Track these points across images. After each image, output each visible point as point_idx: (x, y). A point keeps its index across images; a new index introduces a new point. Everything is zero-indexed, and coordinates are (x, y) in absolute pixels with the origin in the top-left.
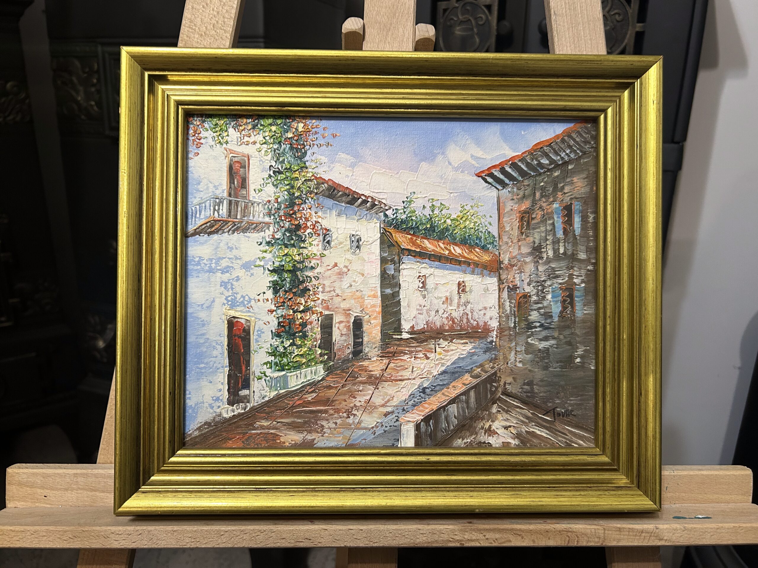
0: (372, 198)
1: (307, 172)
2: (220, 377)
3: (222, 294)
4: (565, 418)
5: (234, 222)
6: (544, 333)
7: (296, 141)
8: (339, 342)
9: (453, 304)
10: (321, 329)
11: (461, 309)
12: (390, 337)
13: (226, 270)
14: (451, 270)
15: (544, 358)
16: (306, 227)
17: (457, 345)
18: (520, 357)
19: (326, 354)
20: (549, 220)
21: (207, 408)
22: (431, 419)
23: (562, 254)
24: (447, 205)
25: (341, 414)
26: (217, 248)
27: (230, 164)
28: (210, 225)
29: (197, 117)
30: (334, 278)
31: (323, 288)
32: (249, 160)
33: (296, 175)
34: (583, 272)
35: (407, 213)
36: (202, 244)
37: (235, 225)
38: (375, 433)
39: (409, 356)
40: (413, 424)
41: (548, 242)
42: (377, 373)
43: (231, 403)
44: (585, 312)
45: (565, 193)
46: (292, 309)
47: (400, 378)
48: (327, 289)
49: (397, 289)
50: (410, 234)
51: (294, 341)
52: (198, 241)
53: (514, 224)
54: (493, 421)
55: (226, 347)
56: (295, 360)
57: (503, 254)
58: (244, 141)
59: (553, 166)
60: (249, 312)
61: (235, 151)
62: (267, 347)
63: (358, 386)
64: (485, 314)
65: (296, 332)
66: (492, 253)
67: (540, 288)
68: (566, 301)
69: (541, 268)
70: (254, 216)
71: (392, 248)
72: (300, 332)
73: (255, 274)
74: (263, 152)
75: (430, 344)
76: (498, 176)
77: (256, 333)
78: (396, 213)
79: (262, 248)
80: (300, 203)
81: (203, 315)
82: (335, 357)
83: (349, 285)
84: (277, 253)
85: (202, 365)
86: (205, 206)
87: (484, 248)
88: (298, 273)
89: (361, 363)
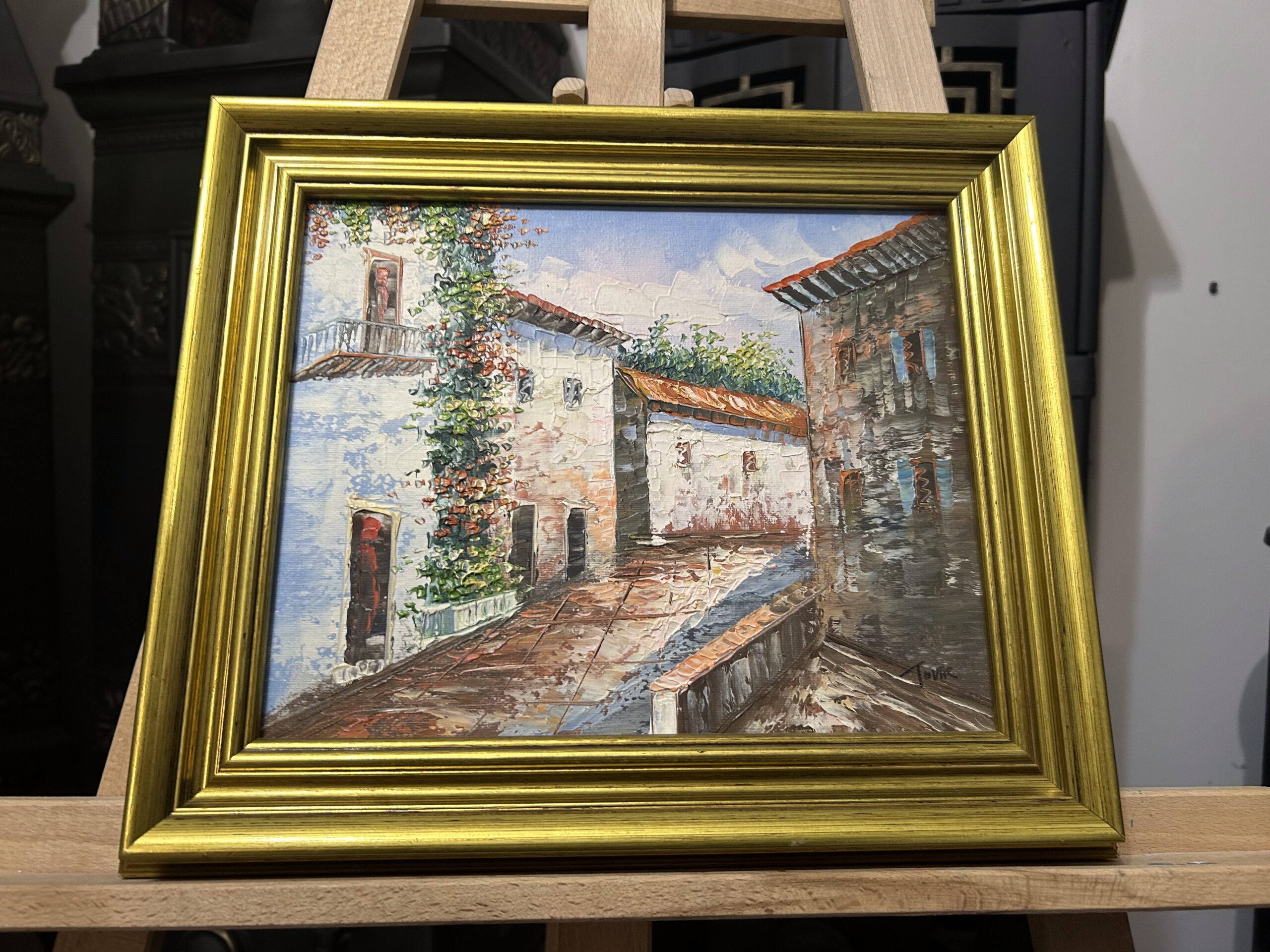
0: (600, 323)
1: (496, 284)
2: (335, 613)
3: (346, 472)
4: (938, 682)
5: (372, 359)
6: (891, 536)
7: (479, 238)
8: (545, 553)
9: (736, 489)
10: (513, 530)
11: (750, 496)
12: (632, 543)
13: (355, 434)
14: (731, 434)
15: (893, 577)
16: (492, 367)
17: (746, 556)
18: (853, 576)
19: (522, 572)
20: (885, 356)
21: (308, 668)
22: (705, 684)
23: (910, 409)
24: (720, 334)
25: (546, 677)
26: (341, 400)
27: (371, 271)
28: (333, 363)
29: (323, 204)
30: (537, 447)
31: (519, 462)
32: (402, 265)
33: (478, 287)
34: (947, 437)
35: (656, 345)
36: (317, 392)
37: (374, 363)
38: (607, 711)
39: (664, 576)
40: (673, 694)
41: (885, 391)
42: (610, 605)
43: (350, 659)
44: (956, 501)
45: (907, 317)
46: (464, 498)
47: (650, 613)
48: (525, 465)
49: (643, 465)
50: (662, 378)
51: (466, 550)
52: (310, 388)
53: (830, 362)
54: (814, 688)
55: (347, 561)
56: (467, 583)
57: (814, 408)
58: (396, 238)
59: (884, 276)
60: (391, 502)
61: (380, 253)
62: (418, 561)
63: (577, 627)
64: (789, 505)
65: (470, 536)
66: (795, 407)
67: (878, 462)
68: (924, 482)
69: (877, 431)
70: (405, 350)
71: (633, 400)
72: (478, 535)
73: (403, 440)
74: (425, 254)
75: (700, 555)
76: (799, 291)
77: (400, 538)
78: (639, 346)
79: (416, 399)
80: (482, 330)
81: (310, 507)
82: (537, 577)
83: (561, 458)
84: (442, 408)
85: (304, 593)
86: (327, 334)
87: (782, 399)
88: (477, 440)
89: (582, 588)
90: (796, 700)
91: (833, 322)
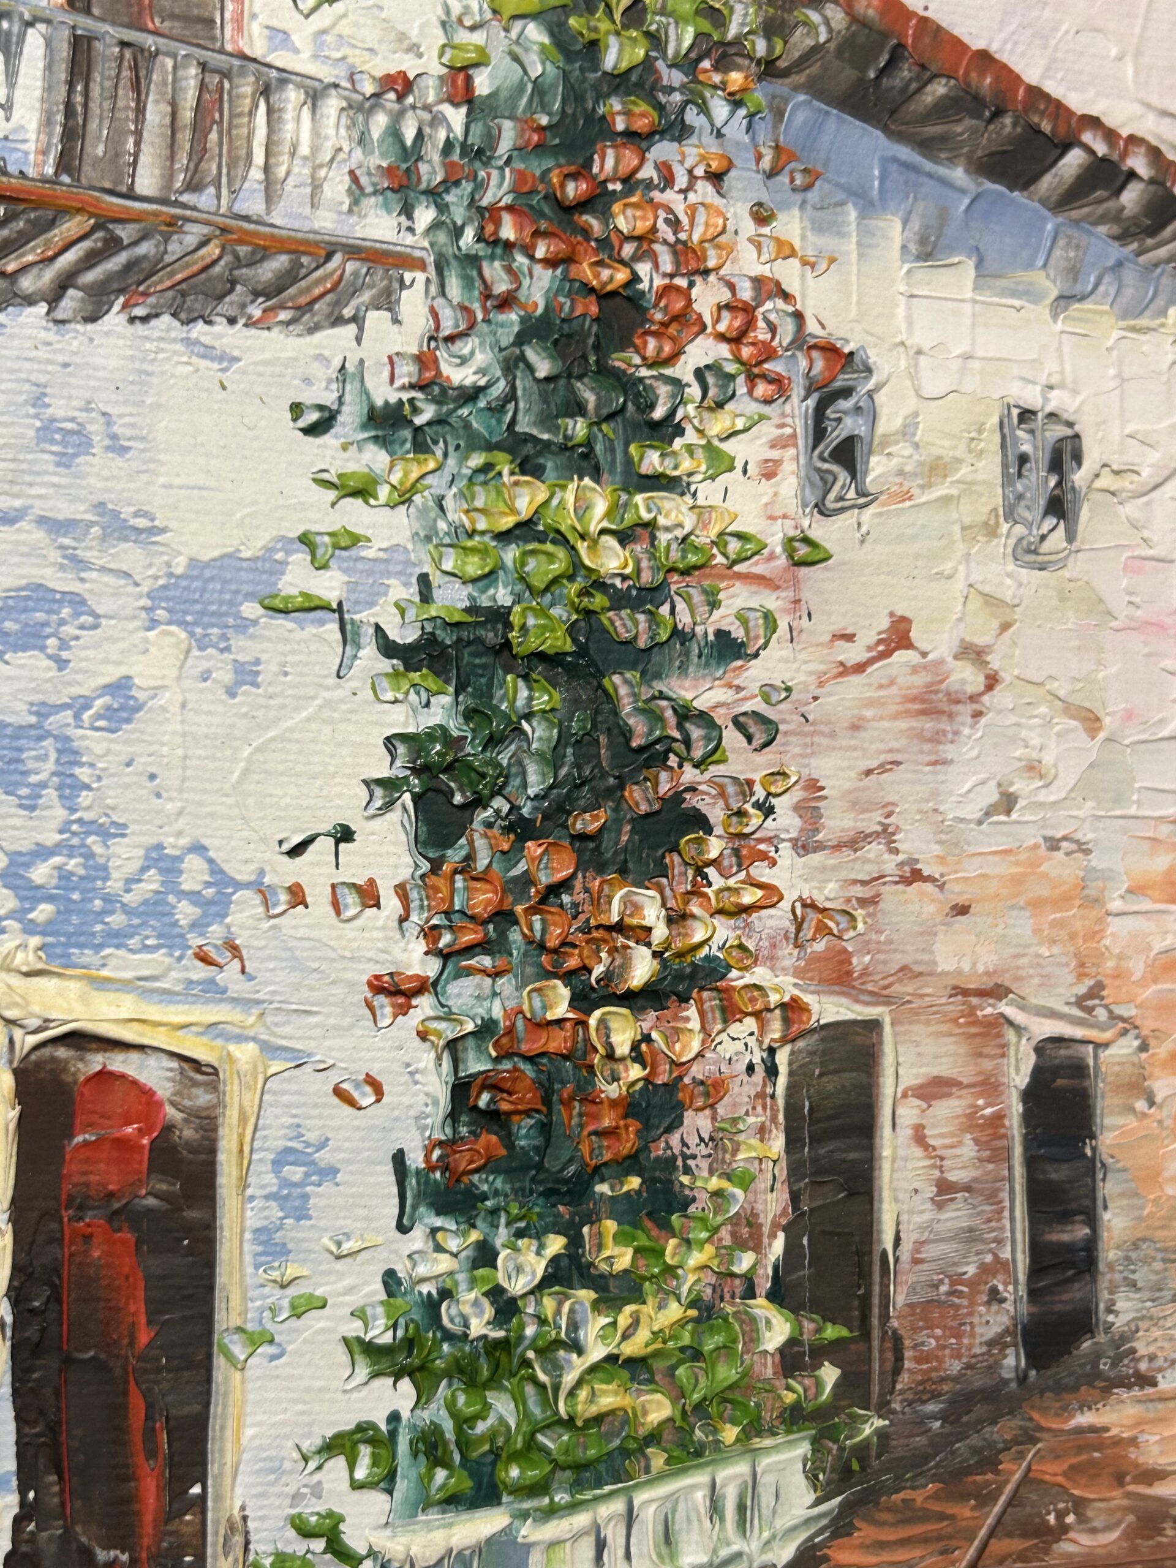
0: (1155, 154)
5: (103, 222)
8: (930, 1252)
10: (792, 1144)
13: (18, 624)
16: (686, 322)
19: (832, 1350)
30: (887, 734)
31: (809, 811)
37: (113, 245)
46: (568, 976)
48: (837, 822)
51: (575, 1241)
56: (585, 1407)
60: (213, 991)
62: (353, 1298)
65: (598, 1173)
70: (271, 189)
72: (631, 1163)
73: (268, 671)
77: (264, 1179)
79: (329, 455)
80: (641, 124)
82: (897, 1370)
83: (992, 793)
84: (455, 512)
88: (619, 683)
89: (1085, 1419)
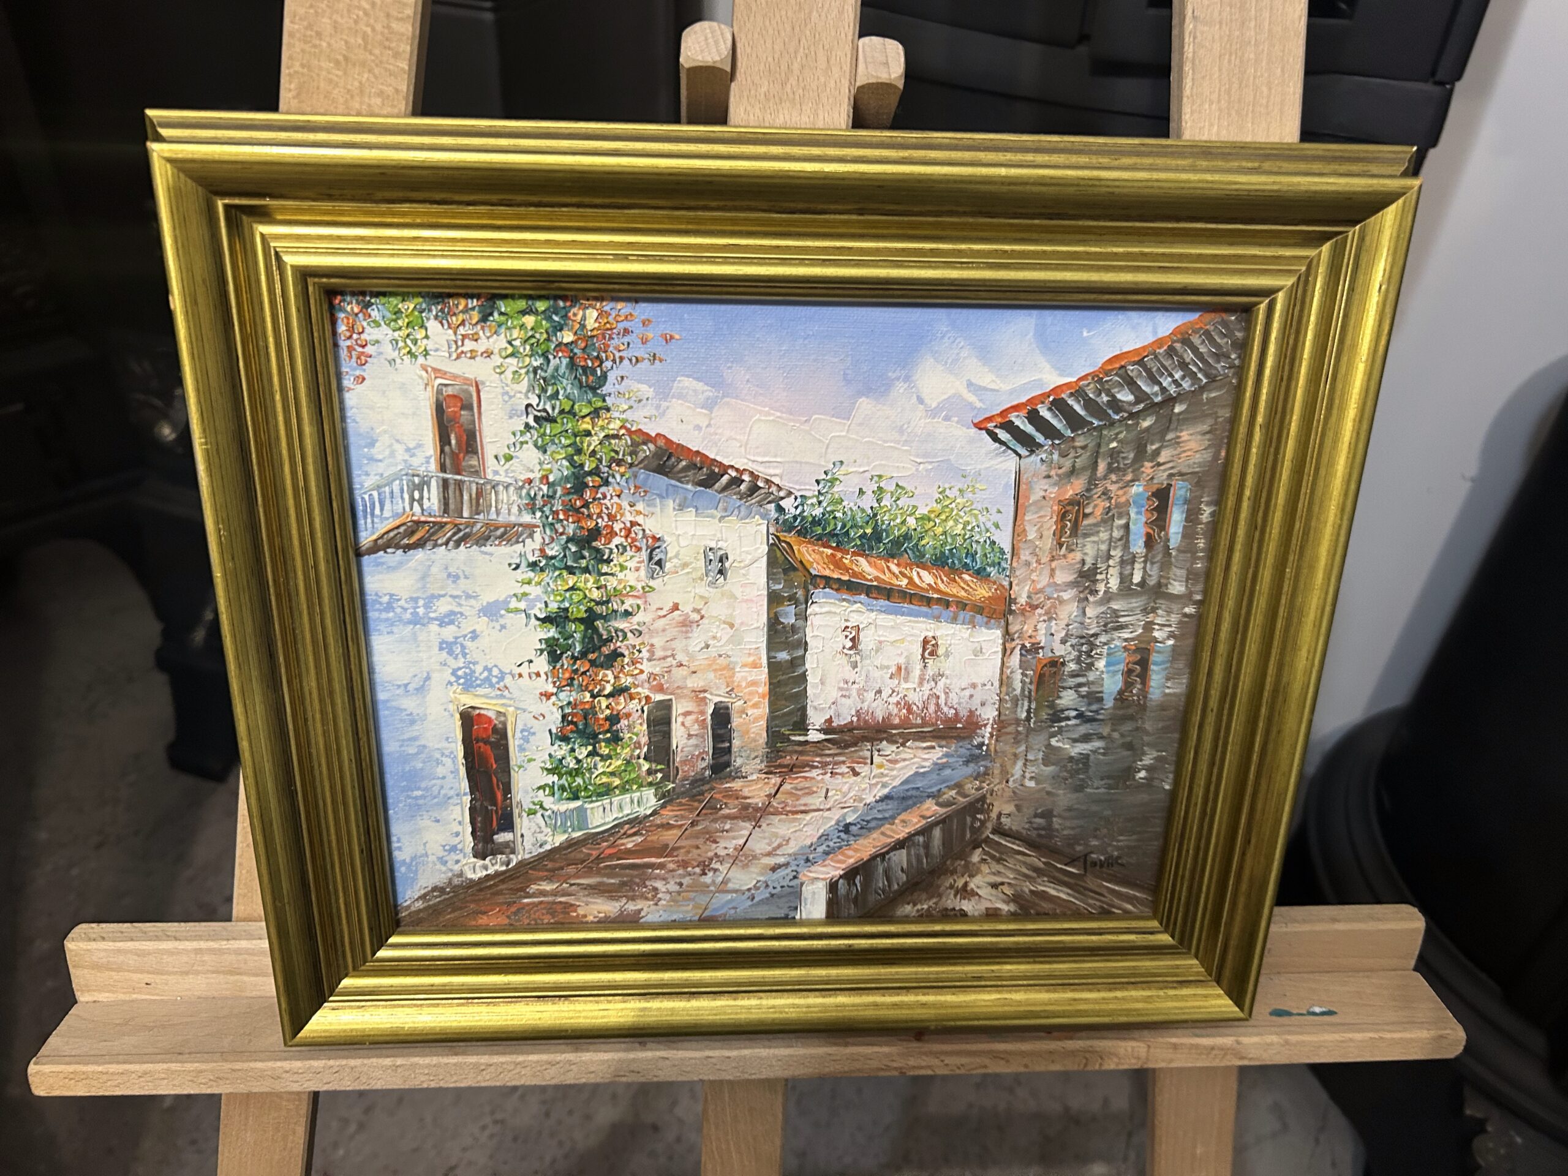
0: (751, 474)
1: (610, 419)
2: (456, 812)
3: (444, 664)
4: (1104, 870)
5: (456, 525)
6: (1083, 729)
7: (583, 349)
8: (686, 749)
9: (911, 679)
10: (648, 727)
11: (926, 687)
12: (785, 739)
13: (447, 620)
14: (911, 615)
15: (1077, 772)
16: (613, 534)
17: (915, 751)
18: (1031, 770)
19: (660, 771)
20: (1120, 518)
21: (435, 864)
22: (857, 874)
23: (1137, 585)
24: (909, 489)
25: (690, 869)
26: (424, 577)
27: (437, 400)
28: (405, 531)
29: (352, 298)
30: (672, 632)
31: (652, 652)
32: (478, 392)
33: (586, 425)
34: (1174, 618)
35: (824, 504)
36: (391, 569)
37: (460, 530)
38: (753, 898)
39: (820, 771)
40: (824, 883)
41: (1111, 562)
42: (758, 801)
43: (479, 854)
45: (1159, 464)
46: (589, 691)
47: (803, 808)
48: (659, 654)
49: (801, 652)
50: (830, 547)
51: (595, 747)
52: (383, 564)
53: (1046, 526)
54: (971, 876)
55: (461, 759)
56: (598, 781)
57: (1017, 585)
58: (465, 349)
59: (1141, 406)
60: (502, 697)
61: (445, 373)
62: (542, 758)
63: (722, 822)
64: (971, 696)
65: (600, 733)
66: (994, 583)
67: (1084, 648)
68: (1134, 670)
69: (1091, 612)
70: (498, 513)
71: (792, 574)
72: (608, 731)
73: (508, 626)
74: (509, 375)
75: (862, 750)
76: (1022, 427)
77: (518, 735)
78: (802, 505)
79: (520, 575)
80: (597, 484)
81: (409, 704)
82: (677, 775)
83: (703, 645)
84: (553, 586)
85: (419, 793)
86: (392, 492)
87: (980, 574)
88: (599, 623)
89: (728, 785)
90: (951, 887)
91: (1060, 471)
